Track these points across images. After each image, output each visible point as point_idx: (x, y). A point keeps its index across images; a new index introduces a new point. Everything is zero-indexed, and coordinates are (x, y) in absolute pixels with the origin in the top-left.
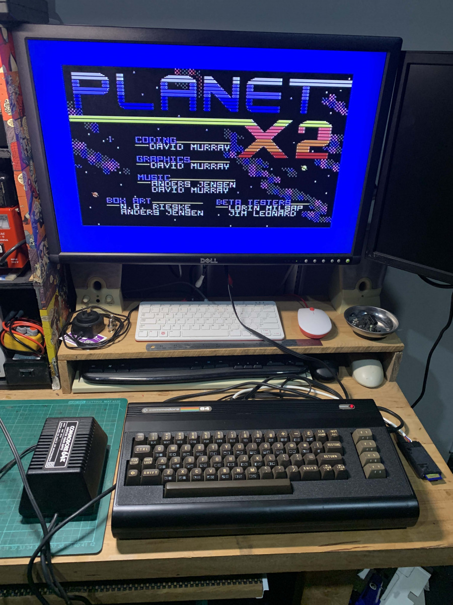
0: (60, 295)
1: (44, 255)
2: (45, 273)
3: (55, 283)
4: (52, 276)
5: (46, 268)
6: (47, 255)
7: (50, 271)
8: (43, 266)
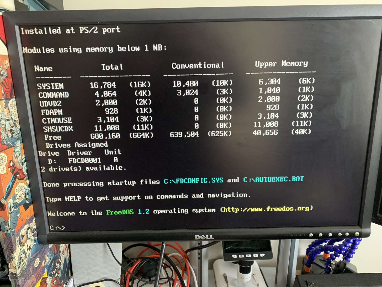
0: (50, 276)
1: (28, 239)
2: (25, 260)
3: (43, 265)
4: (38, 259)
5: (28, 253)
6: (32, 238)
7: (35, 254)
8: (24, 252)
